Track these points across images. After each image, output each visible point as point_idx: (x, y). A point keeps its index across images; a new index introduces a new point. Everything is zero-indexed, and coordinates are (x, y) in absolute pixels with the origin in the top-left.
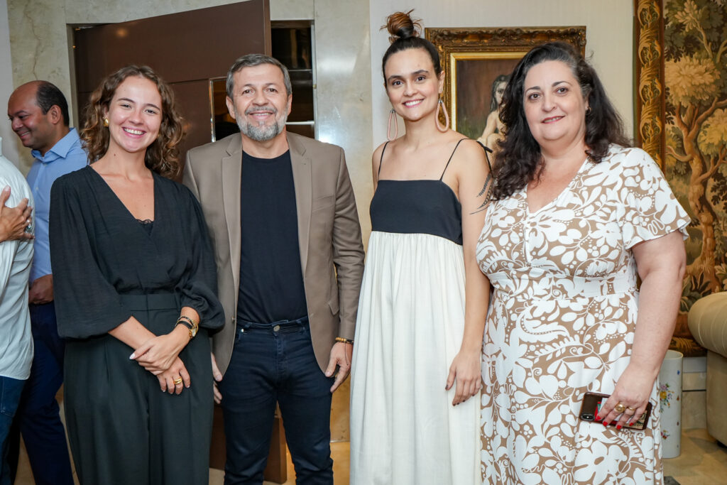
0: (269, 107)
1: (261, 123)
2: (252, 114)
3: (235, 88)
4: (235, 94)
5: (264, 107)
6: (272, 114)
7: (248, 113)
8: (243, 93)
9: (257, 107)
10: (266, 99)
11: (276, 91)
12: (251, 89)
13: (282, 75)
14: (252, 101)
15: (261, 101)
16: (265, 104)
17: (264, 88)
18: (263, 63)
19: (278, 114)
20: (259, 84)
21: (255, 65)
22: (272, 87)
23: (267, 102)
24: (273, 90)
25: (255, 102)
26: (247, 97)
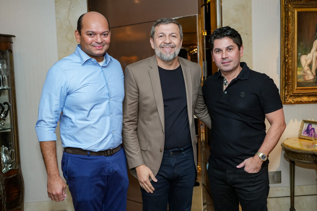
0: (172, 44)
1: (167, 52)
2: (163, 48)
3: (155, 34)
4: (155, 37)
5: (169, 45)
6: (173, 48)
7: (161, 47)
8: (159, 37)
9: (166, 44)
10: (170, 40)
11: (176, 37)
12: (163, 35)
13: (179, 29)
14: (164, 41)
15: (168, 42)
16: (170, 43)
17: (170, 35)
18: (170, 23)
19: (176, 48)
20: (167, 33)
21: (166, 24)
22: (174, 35)
23: (171, 42)
24: (174, 36)
25: (165, 42)
26: (161, 39)
